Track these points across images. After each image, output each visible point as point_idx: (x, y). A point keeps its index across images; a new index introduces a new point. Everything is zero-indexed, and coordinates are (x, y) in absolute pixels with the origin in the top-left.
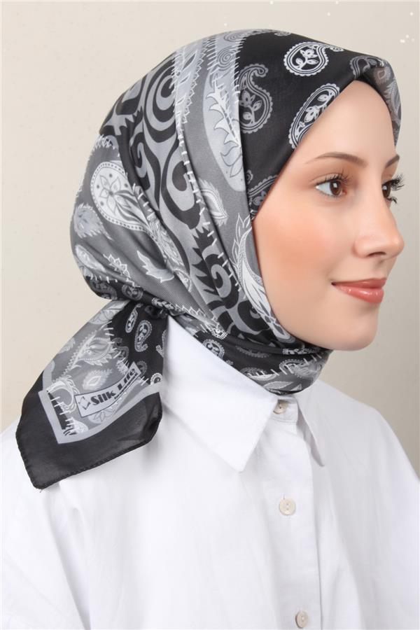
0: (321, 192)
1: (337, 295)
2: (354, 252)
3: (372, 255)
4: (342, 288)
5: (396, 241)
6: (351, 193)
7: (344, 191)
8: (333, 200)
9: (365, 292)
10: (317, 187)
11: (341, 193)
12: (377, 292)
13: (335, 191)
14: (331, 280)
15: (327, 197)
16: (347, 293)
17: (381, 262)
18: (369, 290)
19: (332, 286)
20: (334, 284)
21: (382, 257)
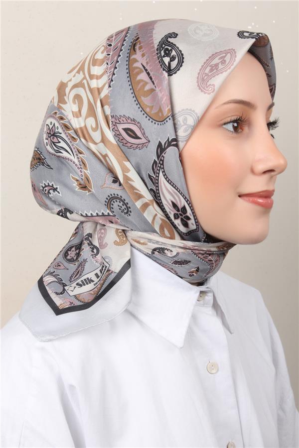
0: (227, 129)
1: (243, 204)
2: (253, 171)
3: (265, 172)
4: (245, 198)
5: (282, 162)
6: (246, 129)
7: (241, 128)
8: (235, 135)
9: (260, 200)
10: (224, 126)
11: (240, 130)
12: (269, 201)
13: (235, 129)
14: (238, 193)
15: (231, 133)
16: (249, 201)
17: (272, 177)
18: (264, 199)
19: (238, 198)
20: (240, 196)
21: (273, 173)
